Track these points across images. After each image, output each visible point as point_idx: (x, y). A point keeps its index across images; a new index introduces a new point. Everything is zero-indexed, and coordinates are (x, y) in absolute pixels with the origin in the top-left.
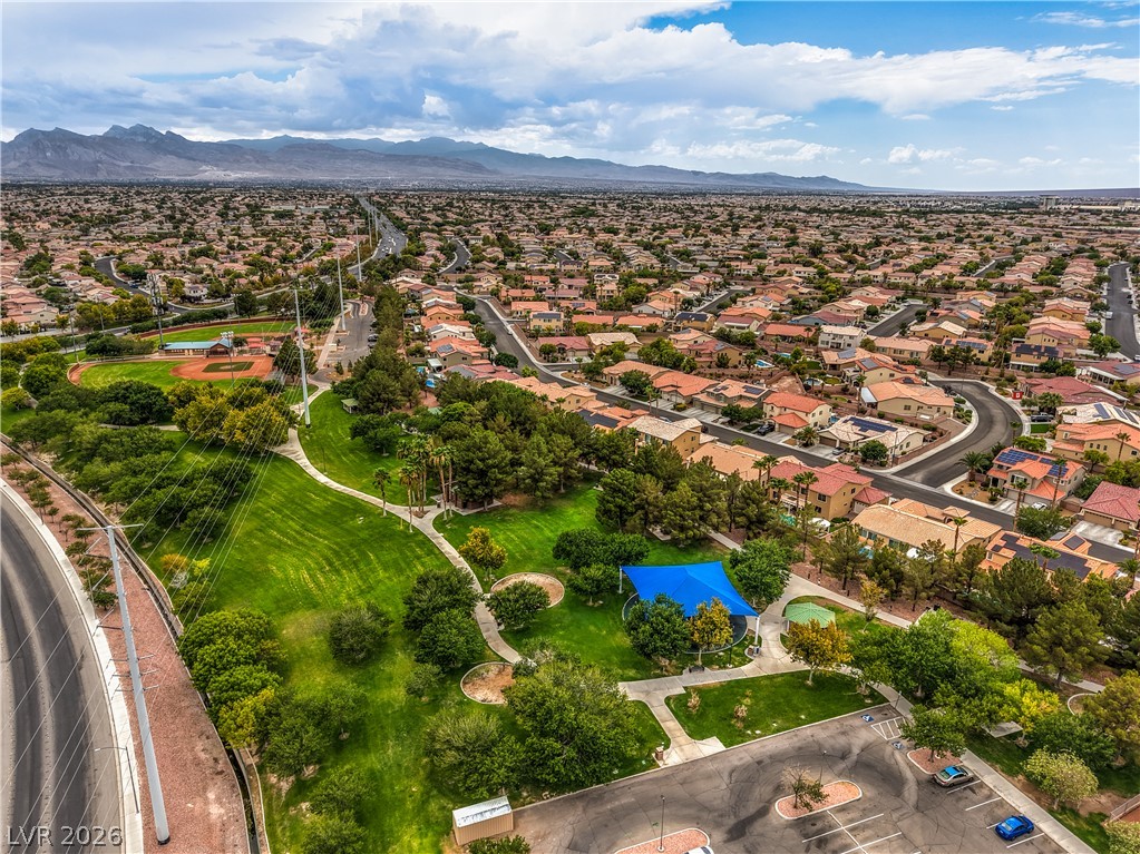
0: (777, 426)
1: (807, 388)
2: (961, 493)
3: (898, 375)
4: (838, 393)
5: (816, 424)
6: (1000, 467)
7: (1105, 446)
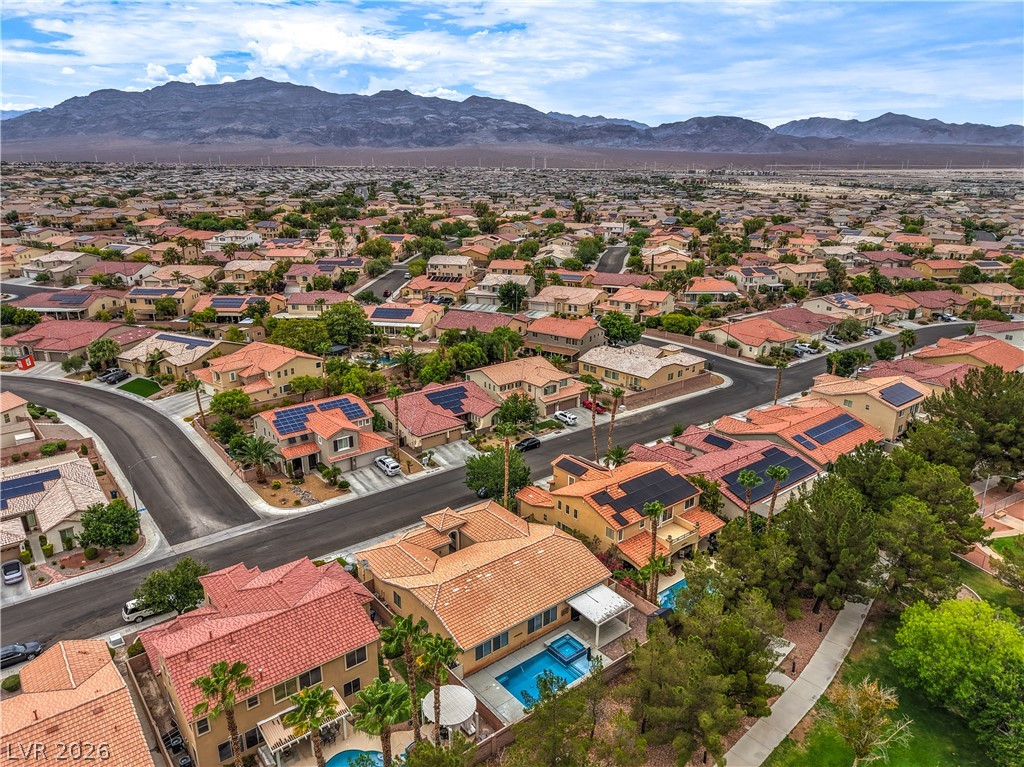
2: (298, 504)
6: (292, 441)
7: (292, 370)
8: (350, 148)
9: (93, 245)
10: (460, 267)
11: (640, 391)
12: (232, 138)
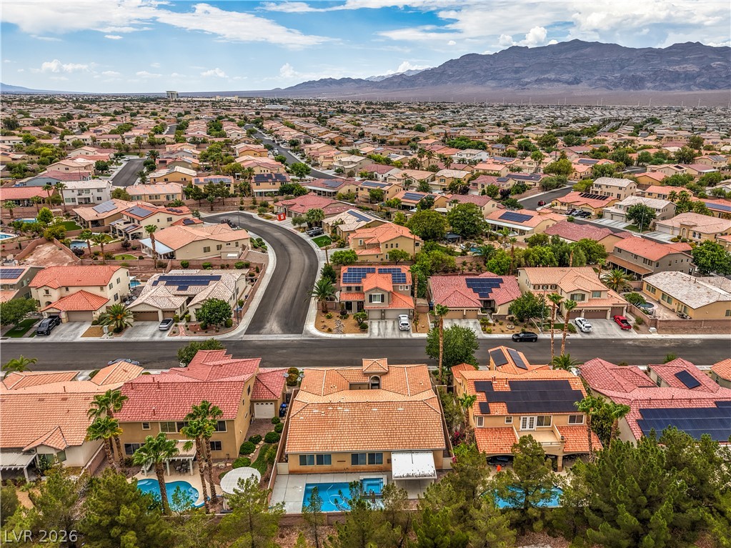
0: (63, 316)
1: (79, 253)
2: (330, 331)
3: (176, 218)
4: (118, 251)
5: (116, 297)
6: (349, 289)
7: (397, 244)
8: (635, 92)
9: (381, 154)
10: (620, 188)
11: (684, 318)
12: (545, 85)
